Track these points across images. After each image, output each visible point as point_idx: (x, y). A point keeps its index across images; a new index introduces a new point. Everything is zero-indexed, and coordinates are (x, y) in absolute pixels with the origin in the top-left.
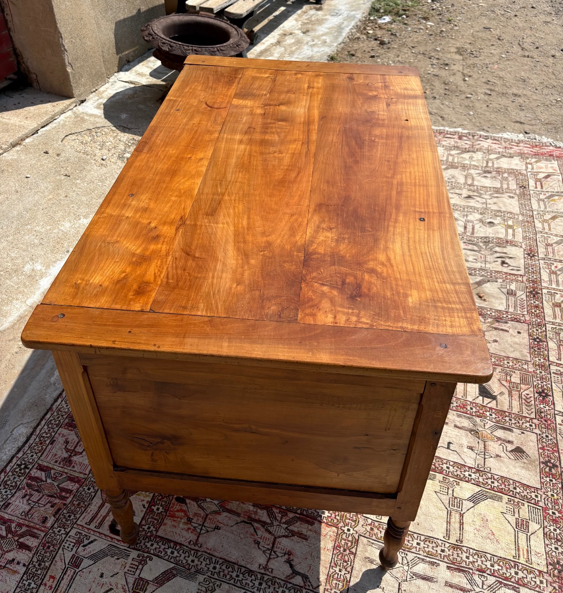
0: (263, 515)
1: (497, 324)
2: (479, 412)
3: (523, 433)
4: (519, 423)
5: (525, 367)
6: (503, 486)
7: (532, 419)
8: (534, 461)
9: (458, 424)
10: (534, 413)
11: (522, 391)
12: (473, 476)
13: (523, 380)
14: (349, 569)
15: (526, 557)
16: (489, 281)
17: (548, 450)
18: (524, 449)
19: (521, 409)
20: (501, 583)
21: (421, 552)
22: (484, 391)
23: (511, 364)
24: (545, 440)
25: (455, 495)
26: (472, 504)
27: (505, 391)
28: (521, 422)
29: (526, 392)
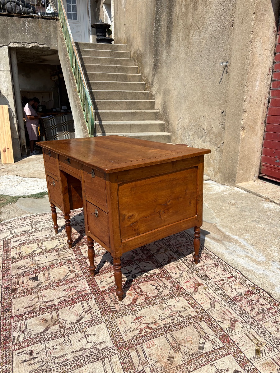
2: (37, 271)
3: (18, 273)
5: (15, 296)
7: (13, 279)
8: (13, 268)
9: (45, 263)
11: (17, 286)
13: (16, 290)
16: (41, 333)
17: (7, 274)
18: (17, 270)
19: (18, 280)
22: (36, 279)
23: (23, 294)
24: (8, 276)
25: (41, 249)
26: (36, 250)
27: (25, 283)
28: (18, 276)
29: (15, 286)
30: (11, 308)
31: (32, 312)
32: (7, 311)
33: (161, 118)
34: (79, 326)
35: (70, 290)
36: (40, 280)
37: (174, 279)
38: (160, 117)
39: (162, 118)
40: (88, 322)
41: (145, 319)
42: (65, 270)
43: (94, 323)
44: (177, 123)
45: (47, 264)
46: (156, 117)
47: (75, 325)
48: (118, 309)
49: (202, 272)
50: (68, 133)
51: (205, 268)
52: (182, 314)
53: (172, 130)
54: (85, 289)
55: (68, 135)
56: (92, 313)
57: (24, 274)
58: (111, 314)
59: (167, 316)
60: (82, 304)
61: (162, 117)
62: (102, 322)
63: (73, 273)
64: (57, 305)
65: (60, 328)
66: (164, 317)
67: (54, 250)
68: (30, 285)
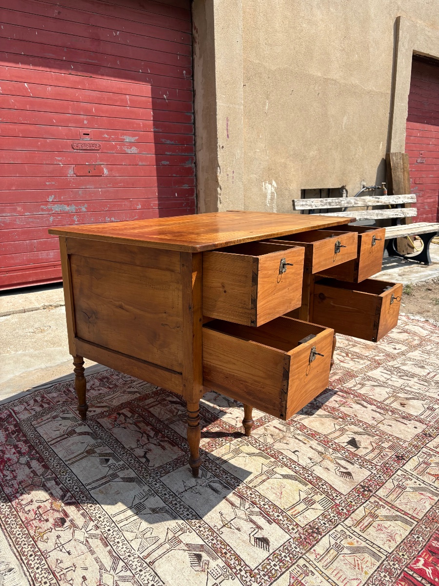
0: (152, 434)
1: (402, 419)
2: (336, 448)
3: (361, 468)
4: (363, 463)
5: (401, 443)
6: (314, 481)
7: (376, 465)
8: (354, 482)
9: (314, 447)
10: (381, 463)
11: (384, 451)
12: (297, 468)
13: (391, 447)
14: (174, 469)
15: (294, 513)
16: (418, 399)
17: (373, 483)
18: (353, 474)
19: (373, 459)
20: (261, 513)
21: (224, 481)
22: (353, 443)
23: (390, 438)
24: (376, 478)
25: (274, 470)
26: (282, 477)
27: (370, 448)
28: (365, 463)
29: (387, 453)
35: (347, 403)
45: (314, 443)
67: (269, 450)
68: (369, 441)
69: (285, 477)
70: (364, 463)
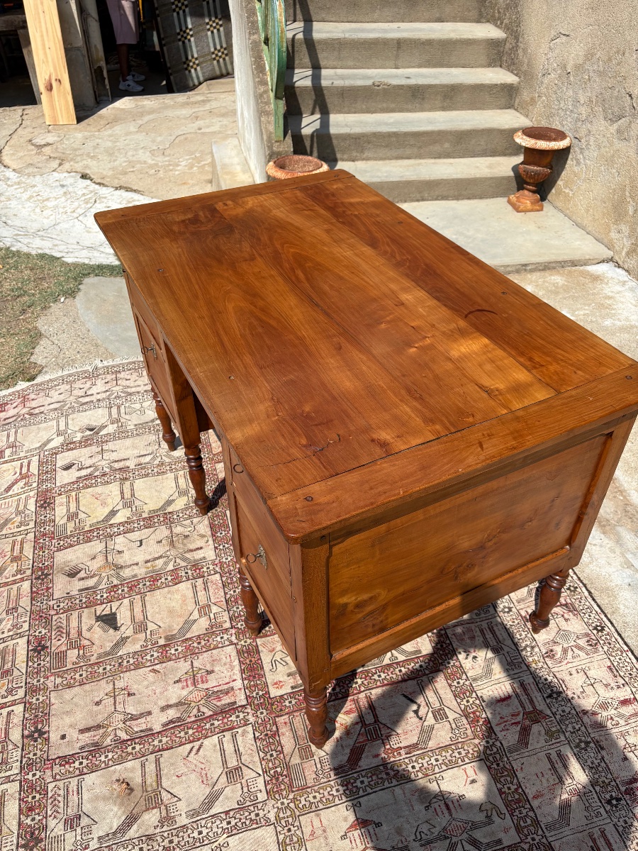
2: (115, 592)
3: (68, 593)
4: (72, 603)
5: (59, 680)
6: (89, 535)
7: (57, 614)
8: (58, 572)
9: (135, 567)
10: (54, 620)
11: (66, 642)
12: (116, 529)
13: (61, 656)
16: (114, 834)
17: (42, 590)
18: (68, 578)
19: (68, 619)
22: (110, 621)
23: (77, 676)
24: (45, 598)
25: (130, 509)
26: (115, 509)
27: (85, 634)
28: (70, 604)
29: (60, 642)
30: (46, 729)
31: (96, 749)
32: (36, 735)
33: (497, 15)
34: (209, 825)
35: (194, 684)
36: (123, 629)
37: (467, 683)
38: (494, 12)
39: (499, 19)
40: (232, 813)
41: (377, 830)
42: (184, 598)
43: (247, 823)
44: (544, 48)
45: (141, 571)
46: (480, 11)
47: (199, 818)
48: (310, 782)
49: (549, 663)
50: (221, 26)
51: (558, 649)
52: (478, 835)
53: (525, 68)
54: (231, 685)
55: (218, 30)
56: (243, 781)
57: (84, 600)
58: (291, 796)
59: (436, 831)
60: (221, 742)
61: (499, 12)
62: (268, 823)
63: (205, 614)
64: (158, 733)
65: (161, 822)
66: (428, 833)
67: (162, 519)
68: (97, 642)
69: (113, 513)
70: (72, 605)
